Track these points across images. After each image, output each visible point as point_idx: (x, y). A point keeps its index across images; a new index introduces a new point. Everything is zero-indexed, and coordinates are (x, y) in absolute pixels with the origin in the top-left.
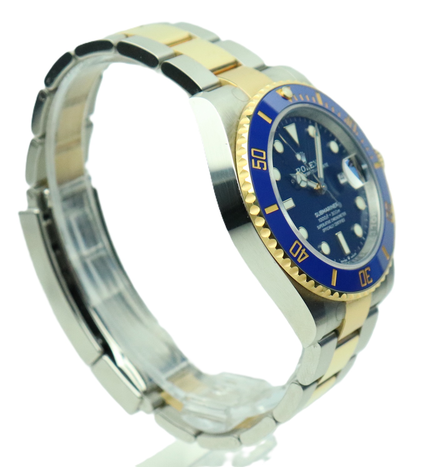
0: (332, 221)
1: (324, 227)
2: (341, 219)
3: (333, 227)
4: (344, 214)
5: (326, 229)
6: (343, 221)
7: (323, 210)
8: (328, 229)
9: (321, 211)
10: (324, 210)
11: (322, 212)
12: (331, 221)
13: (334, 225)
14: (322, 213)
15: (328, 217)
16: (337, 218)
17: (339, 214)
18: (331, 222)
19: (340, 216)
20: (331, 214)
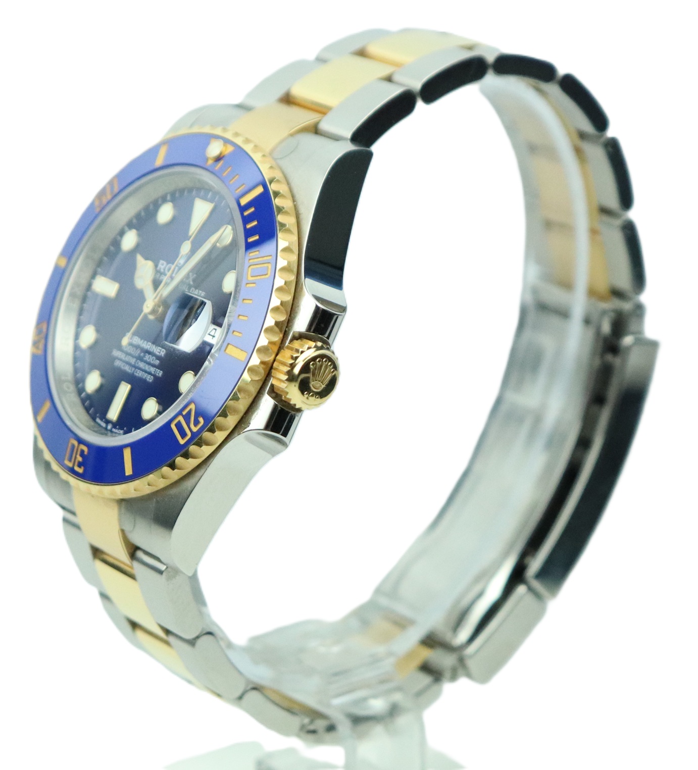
0: (136, 365)
1: (121, 360)
2: (150, 373)
3: (130, 371)
4: (160, 373)
5: (120, 364)
6: (150, 379)
7: (139, 339)
8: (123, 368)
9: (136, 337)
10: (142, 341)
11: (137, 340)
12: (135, 363)
13: (134, 372)
14: (135, 341)
15: (137, 355)
16: (147, 368)
17: (154, 366)
18: (133, 363)
19: (152, 370)
20: (144, 356)
